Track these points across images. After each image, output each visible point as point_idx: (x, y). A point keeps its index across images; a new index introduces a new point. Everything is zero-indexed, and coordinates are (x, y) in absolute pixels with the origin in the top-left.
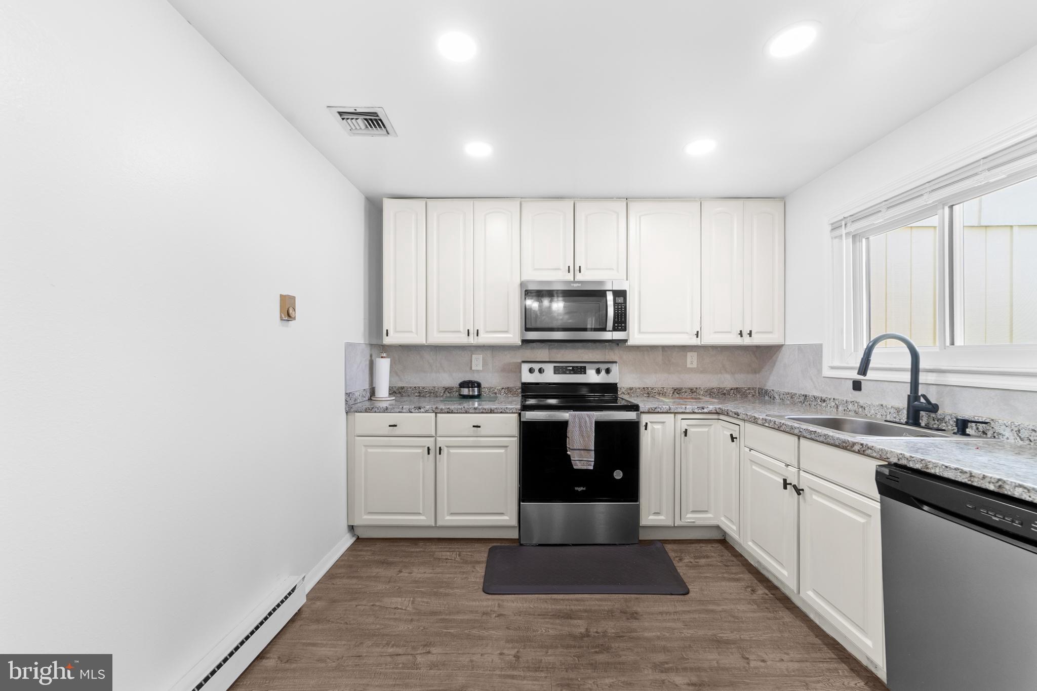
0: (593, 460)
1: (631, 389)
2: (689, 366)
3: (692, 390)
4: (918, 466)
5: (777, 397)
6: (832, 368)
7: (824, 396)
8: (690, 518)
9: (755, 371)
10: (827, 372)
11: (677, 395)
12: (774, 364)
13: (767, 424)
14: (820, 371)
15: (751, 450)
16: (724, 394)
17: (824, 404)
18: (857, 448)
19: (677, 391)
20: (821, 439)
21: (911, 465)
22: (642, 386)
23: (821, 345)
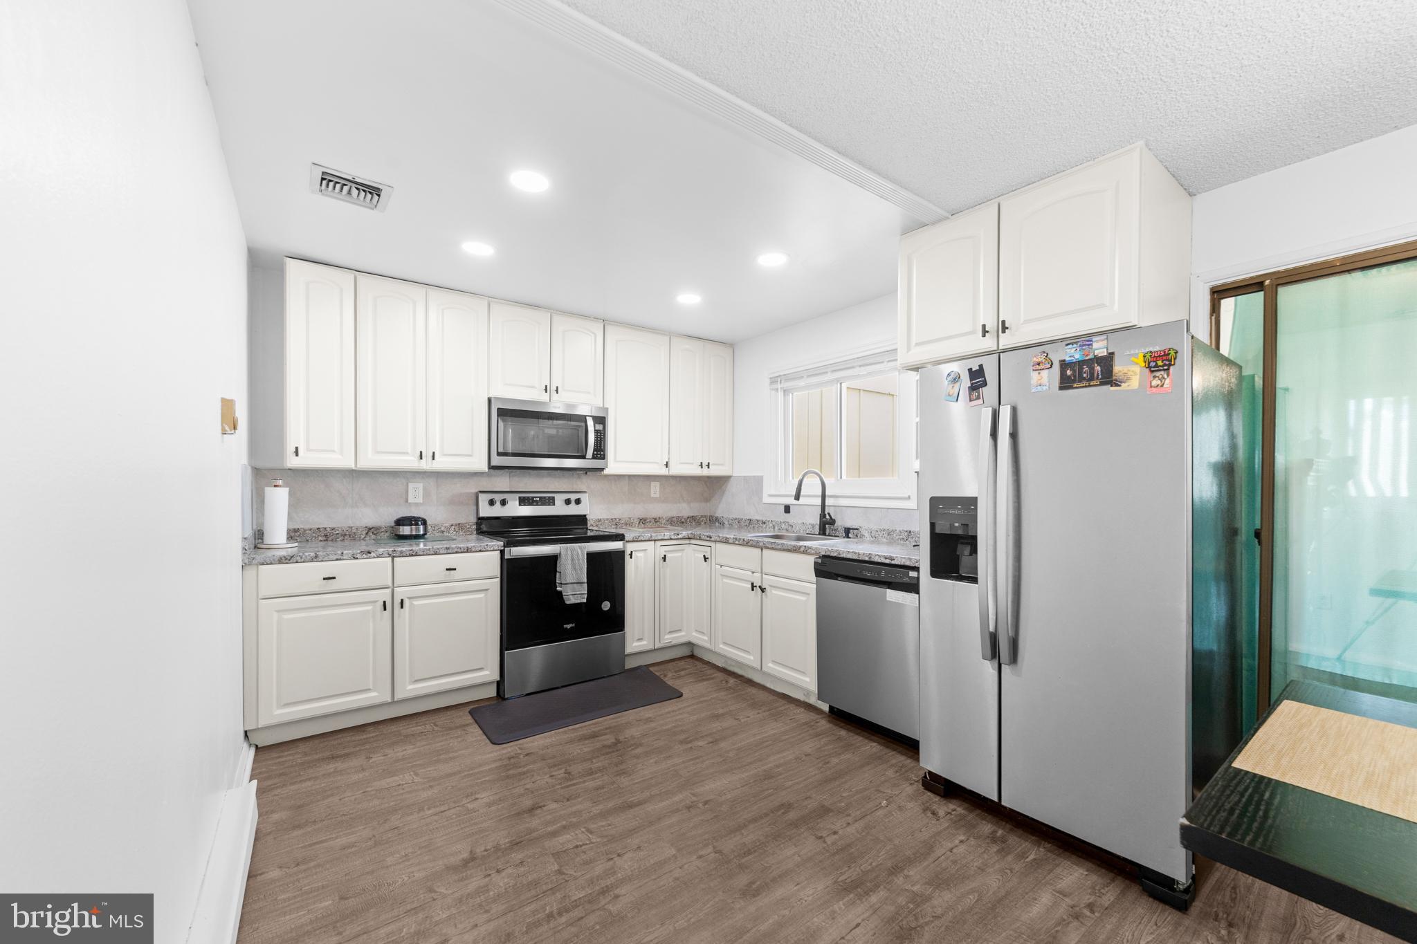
0: (586, 592)
1: (599, 520)
2: (652, 495)
3: (655, 519)
4: (835, 555)
5: (726, 523)
6: (770, 496)
7: (764, 519)
8: (669, 639)
9: (707, 500)
10: (766, 500)
11: (643, 525)
12: (724, 492)
13: (737, 542)
14: (761, 498)
15: (721, 566)
16: (683, 522)
17: (765, 526)
18: (802, 549)
19: (643, 521)
20: (779, 547)
21: (832, 554)
22: (610, 517)
23: (762, 477)
